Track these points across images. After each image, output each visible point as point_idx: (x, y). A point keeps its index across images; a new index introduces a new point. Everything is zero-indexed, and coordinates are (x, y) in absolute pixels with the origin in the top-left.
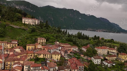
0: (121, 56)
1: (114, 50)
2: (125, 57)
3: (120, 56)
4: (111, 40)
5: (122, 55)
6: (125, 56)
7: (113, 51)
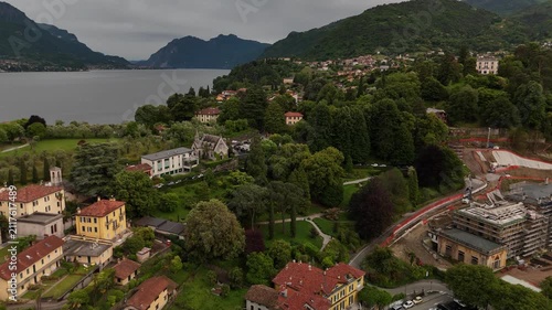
0: (92, 225)
1: (41, 201)
2: (111, 226)
3: (87, 225)
4: (25, 126)
5: (97, 217)
6: (110, 216)
7: (41, 206)
